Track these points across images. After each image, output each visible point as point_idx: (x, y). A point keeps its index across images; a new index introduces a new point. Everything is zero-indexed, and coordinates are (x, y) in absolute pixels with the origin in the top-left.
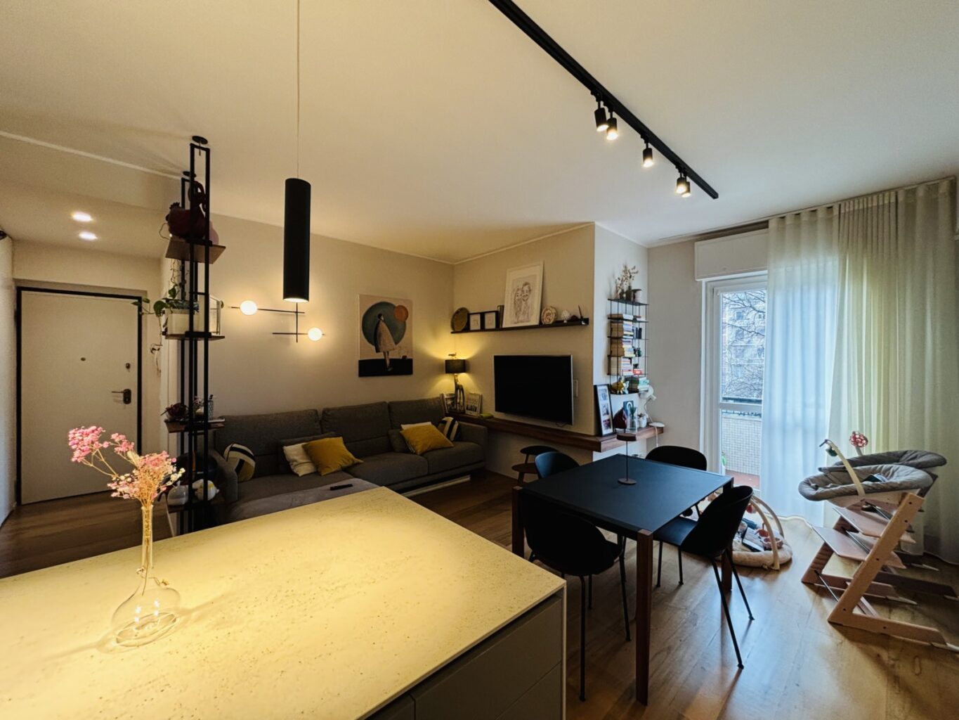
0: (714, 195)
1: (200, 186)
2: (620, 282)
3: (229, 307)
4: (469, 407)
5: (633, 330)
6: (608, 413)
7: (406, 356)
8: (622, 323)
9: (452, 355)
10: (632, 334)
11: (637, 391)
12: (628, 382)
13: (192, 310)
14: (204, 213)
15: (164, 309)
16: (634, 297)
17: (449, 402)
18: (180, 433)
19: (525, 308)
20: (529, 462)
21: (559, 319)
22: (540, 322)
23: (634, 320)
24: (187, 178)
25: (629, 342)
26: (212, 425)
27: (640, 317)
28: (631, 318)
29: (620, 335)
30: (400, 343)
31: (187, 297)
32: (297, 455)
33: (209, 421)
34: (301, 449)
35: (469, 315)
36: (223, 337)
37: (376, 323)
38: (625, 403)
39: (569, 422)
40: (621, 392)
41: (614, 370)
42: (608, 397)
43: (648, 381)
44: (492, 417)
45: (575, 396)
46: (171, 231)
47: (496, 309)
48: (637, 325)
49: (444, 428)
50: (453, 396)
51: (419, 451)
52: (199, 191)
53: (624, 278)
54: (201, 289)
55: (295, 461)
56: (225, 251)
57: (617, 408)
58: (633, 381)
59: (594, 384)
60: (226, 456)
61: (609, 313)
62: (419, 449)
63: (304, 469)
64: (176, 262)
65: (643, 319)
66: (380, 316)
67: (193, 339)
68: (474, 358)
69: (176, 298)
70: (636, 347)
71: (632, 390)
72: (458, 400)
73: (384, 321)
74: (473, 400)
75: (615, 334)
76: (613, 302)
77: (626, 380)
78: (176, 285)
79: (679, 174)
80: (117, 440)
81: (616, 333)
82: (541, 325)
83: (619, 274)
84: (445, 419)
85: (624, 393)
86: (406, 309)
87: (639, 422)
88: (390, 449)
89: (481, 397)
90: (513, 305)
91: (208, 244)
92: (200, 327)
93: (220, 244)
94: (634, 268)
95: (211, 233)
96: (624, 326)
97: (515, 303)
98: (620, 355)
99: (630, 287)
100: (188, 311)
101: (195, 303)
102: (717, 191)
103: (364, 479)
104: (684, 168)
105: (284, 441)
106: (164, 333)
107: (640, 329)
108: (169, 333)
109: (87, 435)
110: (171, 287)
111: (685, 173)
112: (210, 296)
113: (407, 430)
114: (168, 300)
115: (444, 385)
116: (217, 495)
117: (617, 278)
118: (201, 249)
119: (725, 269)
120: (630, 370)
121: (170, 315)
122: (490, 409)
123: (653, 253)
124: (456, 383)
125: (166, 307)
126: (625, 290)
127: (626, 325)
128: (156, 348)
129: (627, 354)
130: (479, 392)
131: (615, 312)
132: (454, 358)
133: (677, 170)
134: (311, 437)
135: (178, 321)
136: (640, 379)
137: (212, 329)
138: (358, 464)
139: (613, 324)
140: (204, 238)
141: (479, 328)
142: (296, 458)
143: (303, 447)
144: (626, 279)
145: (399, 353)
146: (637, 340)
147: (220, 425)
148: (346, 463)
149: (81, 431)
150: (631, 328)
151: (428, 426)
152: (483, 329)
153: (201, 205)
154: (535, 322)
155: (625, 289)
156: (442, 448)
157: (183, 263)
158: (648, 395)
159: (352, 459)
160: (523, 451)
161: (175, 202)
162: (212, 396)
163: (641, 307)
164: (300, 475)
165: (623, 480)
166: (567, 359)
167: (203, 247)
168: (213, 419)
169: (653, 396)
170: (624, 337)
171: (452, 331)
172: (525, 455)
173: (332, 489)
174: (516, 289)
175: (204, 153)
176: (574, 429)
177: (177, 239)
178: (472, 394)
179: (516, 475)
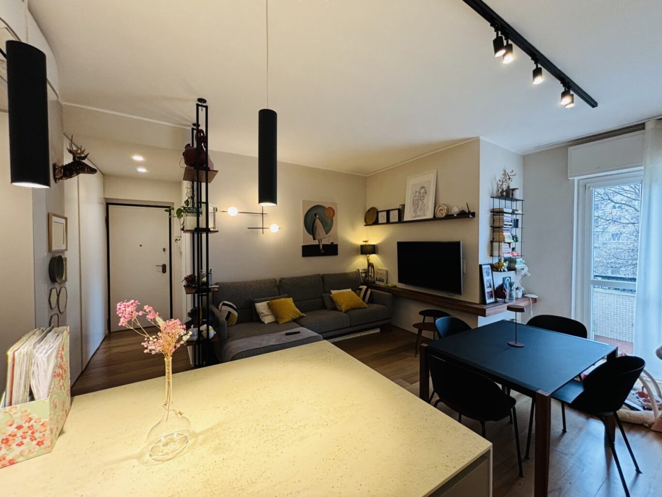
0: (593, 104)
1: (202, 131)
2: (501, 183)
3: (221, 211)
4: (378, 279)
5: (512, 221)
6: (490, 286)
7: (333, 243)
8: (503, 215)
9: (366, 242)
10: (511, 224)
11: (515, 269)
12: (507, 262)
13: (198, 214)
14: (205, 149)
15: (182, 213)
16: (512, 195)
17: (364, 275)
18: (192, 295)
19: (421, 205)
20: (426, 321)
21: (450, 214)
22: (434, 216)
23: (513, 213)
24: (195, 127)
25: (509, 230)
26: (211, 289)
27: (517, 210)
28: (510, 211)
29: (501, 225)
30: (329, 234)
31: (196, 206)
32: (264, 310)
33: (210, 287)
34: (266, 305)
35: (378, 212)
36: (217, 231)
37: (313, 220)
38: (504, 279)
39: (459, 292)
40: (502, 270)
41: (496, 253)
42: (491, 274)
43: (524, 261)
44: (395, 287)
45: (463, 273)
46: (186, 162)
47: (399, 208)
48: (514, 217)
49: (360, 293)
50: (366, 271)
51: (344, 309)
52: (202, 135)
53: (504, 180)
54: (204, 200)
55: (263, 313)
56: (218, 173)
57: (498, 282)
58: (511, 261)
59: (480, 263)
60: (220, 309)
61: (492, 208)
62: (344, 308)
63: (268, 319)
64: (189, 183)
65: (520, 212)
66: (316, 215)
67: (200, 232)
68: (381, 244)
69: (189, 206)
70: (514, 234)
71: (510, 269)
72: (370, 274)
73: (318, 218)
74: (381, 274)
75: (496, 224)
76: (495, 199)
77: (505, 260)
78: (189, 198)
79: (564, 88)
80: (147, 311)
81: (498, 223)
82: (435, 218)
83: (499, 176)
84: (361, 287)
85: (504, 271)
86: (333, 210)
87: (516, 294)
88: (324, 307)
89: (387, 271)
90: (412, 203)
91: (207, 169)
92: (203, 225)
93: (215, 169)
94: (512, 171)
95: (209, 162)
96: (505, 218)
97: (413, 202)
98: (501, 240)
99: (508, 187)
100: (196, 214)
101: (200, 209)
102: (596, 100)
103: (307, 328)
104: (568, 83)
105: (255, 300)
106: (183, 229)
107: (517, 220)
108: (185, 229)
109: (128, 306)
110: (187, 199)
111: (569, 86)
112: (209, 204)
113: (334, 295)
114: (184, 208)
115: (360, 263)
116: (214, 335)
117: (498, 180)
118: (203, 173)
119: (598, 168)
120: (509, 253)
121: (185, 218)
122: (394, 281)
123: (527, 159)
124: (368, 262)
125: (184, 212)
126: (505, 190)
127: (507, 217)
128: (178, 239)
129: (507, 240)
130: (386, 269)
131: (497, 206)
132: (367, 243)
133: (562, 85)
134: (273, 298)
135: (190, 221)
136: (517, 260)
137: (211, 226)
138: (303, 317)
139: (495, 216)
140: (205, 166)
141: (385, 221)
142: (264, 311)
143: (268, 304)
144: (506, 180)
145: (329, 240)
146: (514, 229)
147: (217, 289)
148: (295, 316)
149: (124, 303)
150: (510, 219)
151: (350, 292)
152: (388, 222)
153: (203, 144)
154: (430, 215)
155: (505, 188)
156: (360, 308)
157: (193, 183)
158: (523, 272)
159: (299, 314)
160: (421, 313)
161: (188, 143)
162: (211, 270)
163: (517, 202)
164: (266, 323)
165: (512, 343)
166: (458, 244)
167: (204, 172)
168: (211, 285)
169: (528, 273)
170: (504, 226)
171: (365, 224)
172: (423, 316)
173: (287, 334)
174: (414, 192)
175: (204, 109)
176: (462, 298)
177: (189, 167)
178: (380, 270)
179: (416, 331)
